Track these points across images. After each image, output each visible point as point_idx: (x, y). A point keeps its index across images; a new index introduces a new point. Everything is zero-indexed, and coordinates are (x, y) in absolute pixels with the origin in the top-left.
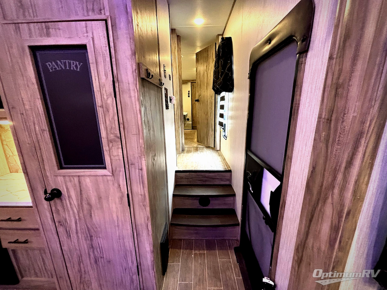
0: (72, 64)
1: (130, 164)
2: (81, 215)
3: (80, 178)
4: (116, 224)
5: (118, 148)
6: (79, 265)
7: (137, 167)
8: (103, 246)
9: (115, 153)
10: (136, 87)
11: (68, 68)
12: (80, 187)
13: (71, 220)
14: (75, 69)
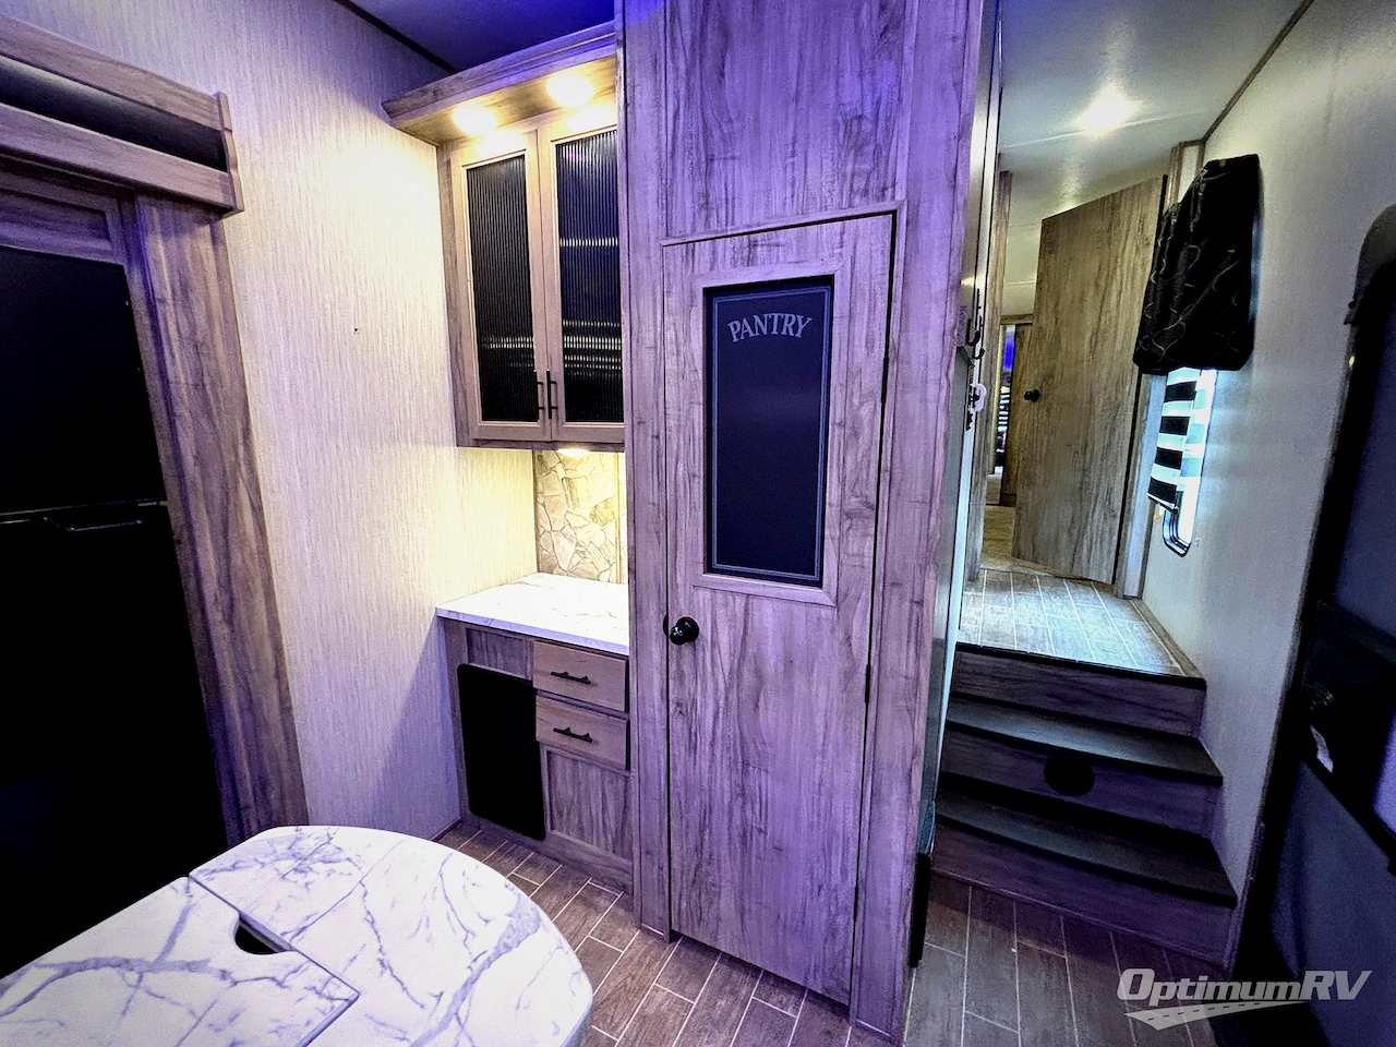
0: (786, 321)
1: (888, 580)
2: (733, 697)
3: (751, 600)
4: (820, 748)
5: (865, 535)
6: (702, 832)
7: (909, 596)
8: (769, 801)
9: (853, 548)
10: (947, 374)
11: (775, 332)
12: (746, 623)
13: (705, 705)
14: (791, 334)
